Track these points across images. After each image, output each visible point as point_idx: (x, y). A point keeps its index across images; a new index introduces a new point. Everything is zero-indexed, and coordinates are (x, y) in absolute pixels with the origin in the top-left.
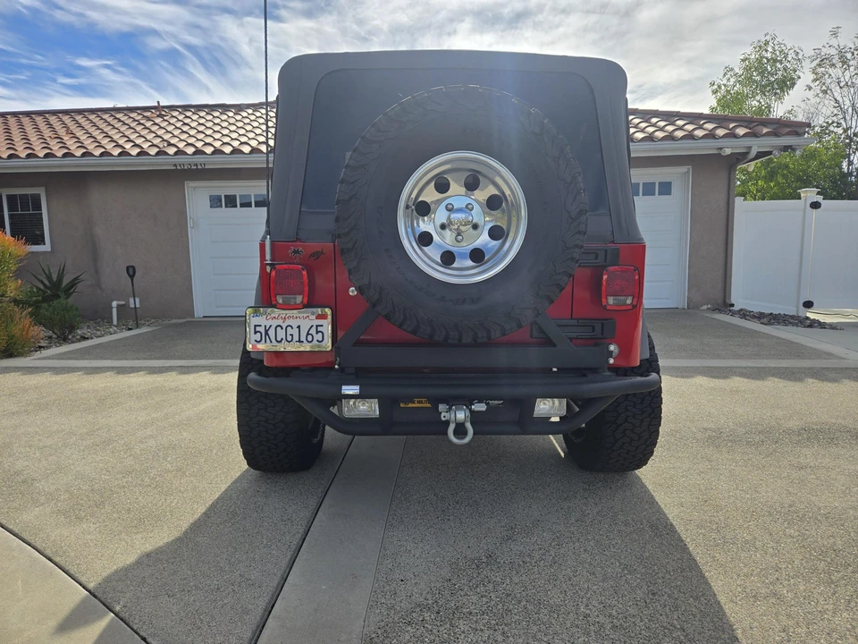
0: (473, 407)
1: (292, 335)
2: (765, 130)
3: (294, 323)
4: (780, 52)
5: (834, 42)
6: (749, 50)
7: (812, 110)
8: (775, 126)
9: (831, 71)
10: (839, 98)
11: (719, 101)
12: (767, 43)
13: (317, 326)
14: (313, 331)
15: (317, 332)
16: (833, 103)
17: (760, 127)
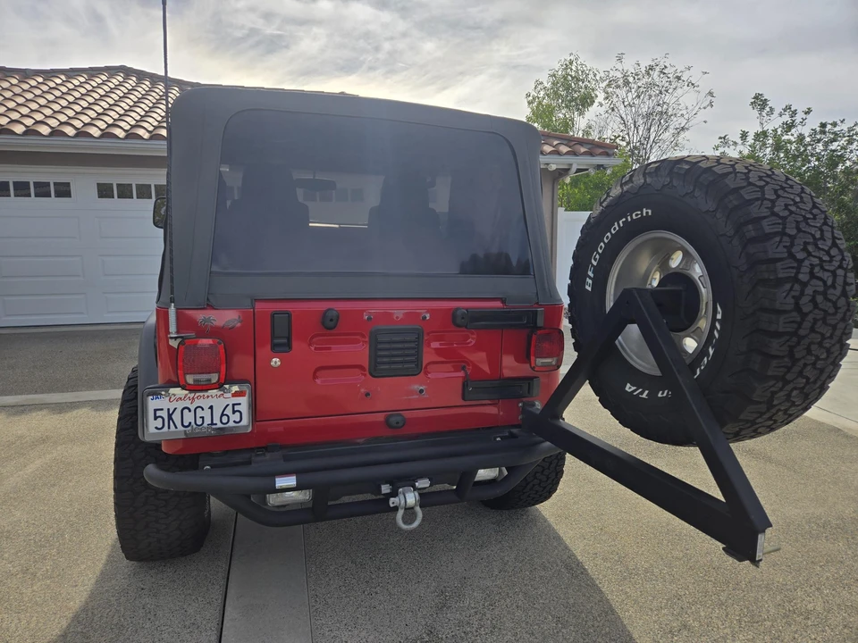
0: (417, 484)
1: (203, 418)
2: (583, 150)
3: (205, 403)
4: (582, 72)
5: (619, 66)
6: (557, 66)
7: (602, 124)
8: (590, 146)
9: (618, 91)
10: (624, 116)
11: (533, 110)
12: (571, 63)
13: (234, 405)
14: (229, 411)
15: (234, 412)
16: (620, 120)
17: (578, 146)
